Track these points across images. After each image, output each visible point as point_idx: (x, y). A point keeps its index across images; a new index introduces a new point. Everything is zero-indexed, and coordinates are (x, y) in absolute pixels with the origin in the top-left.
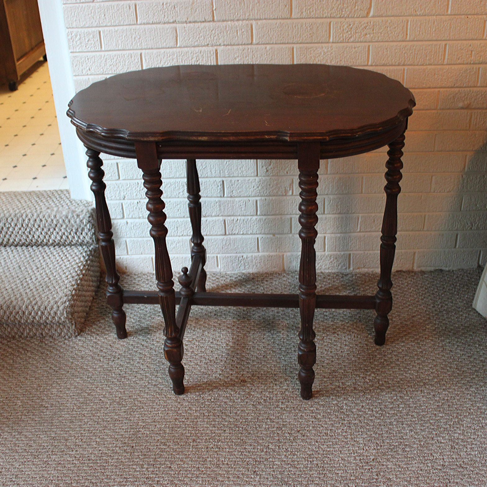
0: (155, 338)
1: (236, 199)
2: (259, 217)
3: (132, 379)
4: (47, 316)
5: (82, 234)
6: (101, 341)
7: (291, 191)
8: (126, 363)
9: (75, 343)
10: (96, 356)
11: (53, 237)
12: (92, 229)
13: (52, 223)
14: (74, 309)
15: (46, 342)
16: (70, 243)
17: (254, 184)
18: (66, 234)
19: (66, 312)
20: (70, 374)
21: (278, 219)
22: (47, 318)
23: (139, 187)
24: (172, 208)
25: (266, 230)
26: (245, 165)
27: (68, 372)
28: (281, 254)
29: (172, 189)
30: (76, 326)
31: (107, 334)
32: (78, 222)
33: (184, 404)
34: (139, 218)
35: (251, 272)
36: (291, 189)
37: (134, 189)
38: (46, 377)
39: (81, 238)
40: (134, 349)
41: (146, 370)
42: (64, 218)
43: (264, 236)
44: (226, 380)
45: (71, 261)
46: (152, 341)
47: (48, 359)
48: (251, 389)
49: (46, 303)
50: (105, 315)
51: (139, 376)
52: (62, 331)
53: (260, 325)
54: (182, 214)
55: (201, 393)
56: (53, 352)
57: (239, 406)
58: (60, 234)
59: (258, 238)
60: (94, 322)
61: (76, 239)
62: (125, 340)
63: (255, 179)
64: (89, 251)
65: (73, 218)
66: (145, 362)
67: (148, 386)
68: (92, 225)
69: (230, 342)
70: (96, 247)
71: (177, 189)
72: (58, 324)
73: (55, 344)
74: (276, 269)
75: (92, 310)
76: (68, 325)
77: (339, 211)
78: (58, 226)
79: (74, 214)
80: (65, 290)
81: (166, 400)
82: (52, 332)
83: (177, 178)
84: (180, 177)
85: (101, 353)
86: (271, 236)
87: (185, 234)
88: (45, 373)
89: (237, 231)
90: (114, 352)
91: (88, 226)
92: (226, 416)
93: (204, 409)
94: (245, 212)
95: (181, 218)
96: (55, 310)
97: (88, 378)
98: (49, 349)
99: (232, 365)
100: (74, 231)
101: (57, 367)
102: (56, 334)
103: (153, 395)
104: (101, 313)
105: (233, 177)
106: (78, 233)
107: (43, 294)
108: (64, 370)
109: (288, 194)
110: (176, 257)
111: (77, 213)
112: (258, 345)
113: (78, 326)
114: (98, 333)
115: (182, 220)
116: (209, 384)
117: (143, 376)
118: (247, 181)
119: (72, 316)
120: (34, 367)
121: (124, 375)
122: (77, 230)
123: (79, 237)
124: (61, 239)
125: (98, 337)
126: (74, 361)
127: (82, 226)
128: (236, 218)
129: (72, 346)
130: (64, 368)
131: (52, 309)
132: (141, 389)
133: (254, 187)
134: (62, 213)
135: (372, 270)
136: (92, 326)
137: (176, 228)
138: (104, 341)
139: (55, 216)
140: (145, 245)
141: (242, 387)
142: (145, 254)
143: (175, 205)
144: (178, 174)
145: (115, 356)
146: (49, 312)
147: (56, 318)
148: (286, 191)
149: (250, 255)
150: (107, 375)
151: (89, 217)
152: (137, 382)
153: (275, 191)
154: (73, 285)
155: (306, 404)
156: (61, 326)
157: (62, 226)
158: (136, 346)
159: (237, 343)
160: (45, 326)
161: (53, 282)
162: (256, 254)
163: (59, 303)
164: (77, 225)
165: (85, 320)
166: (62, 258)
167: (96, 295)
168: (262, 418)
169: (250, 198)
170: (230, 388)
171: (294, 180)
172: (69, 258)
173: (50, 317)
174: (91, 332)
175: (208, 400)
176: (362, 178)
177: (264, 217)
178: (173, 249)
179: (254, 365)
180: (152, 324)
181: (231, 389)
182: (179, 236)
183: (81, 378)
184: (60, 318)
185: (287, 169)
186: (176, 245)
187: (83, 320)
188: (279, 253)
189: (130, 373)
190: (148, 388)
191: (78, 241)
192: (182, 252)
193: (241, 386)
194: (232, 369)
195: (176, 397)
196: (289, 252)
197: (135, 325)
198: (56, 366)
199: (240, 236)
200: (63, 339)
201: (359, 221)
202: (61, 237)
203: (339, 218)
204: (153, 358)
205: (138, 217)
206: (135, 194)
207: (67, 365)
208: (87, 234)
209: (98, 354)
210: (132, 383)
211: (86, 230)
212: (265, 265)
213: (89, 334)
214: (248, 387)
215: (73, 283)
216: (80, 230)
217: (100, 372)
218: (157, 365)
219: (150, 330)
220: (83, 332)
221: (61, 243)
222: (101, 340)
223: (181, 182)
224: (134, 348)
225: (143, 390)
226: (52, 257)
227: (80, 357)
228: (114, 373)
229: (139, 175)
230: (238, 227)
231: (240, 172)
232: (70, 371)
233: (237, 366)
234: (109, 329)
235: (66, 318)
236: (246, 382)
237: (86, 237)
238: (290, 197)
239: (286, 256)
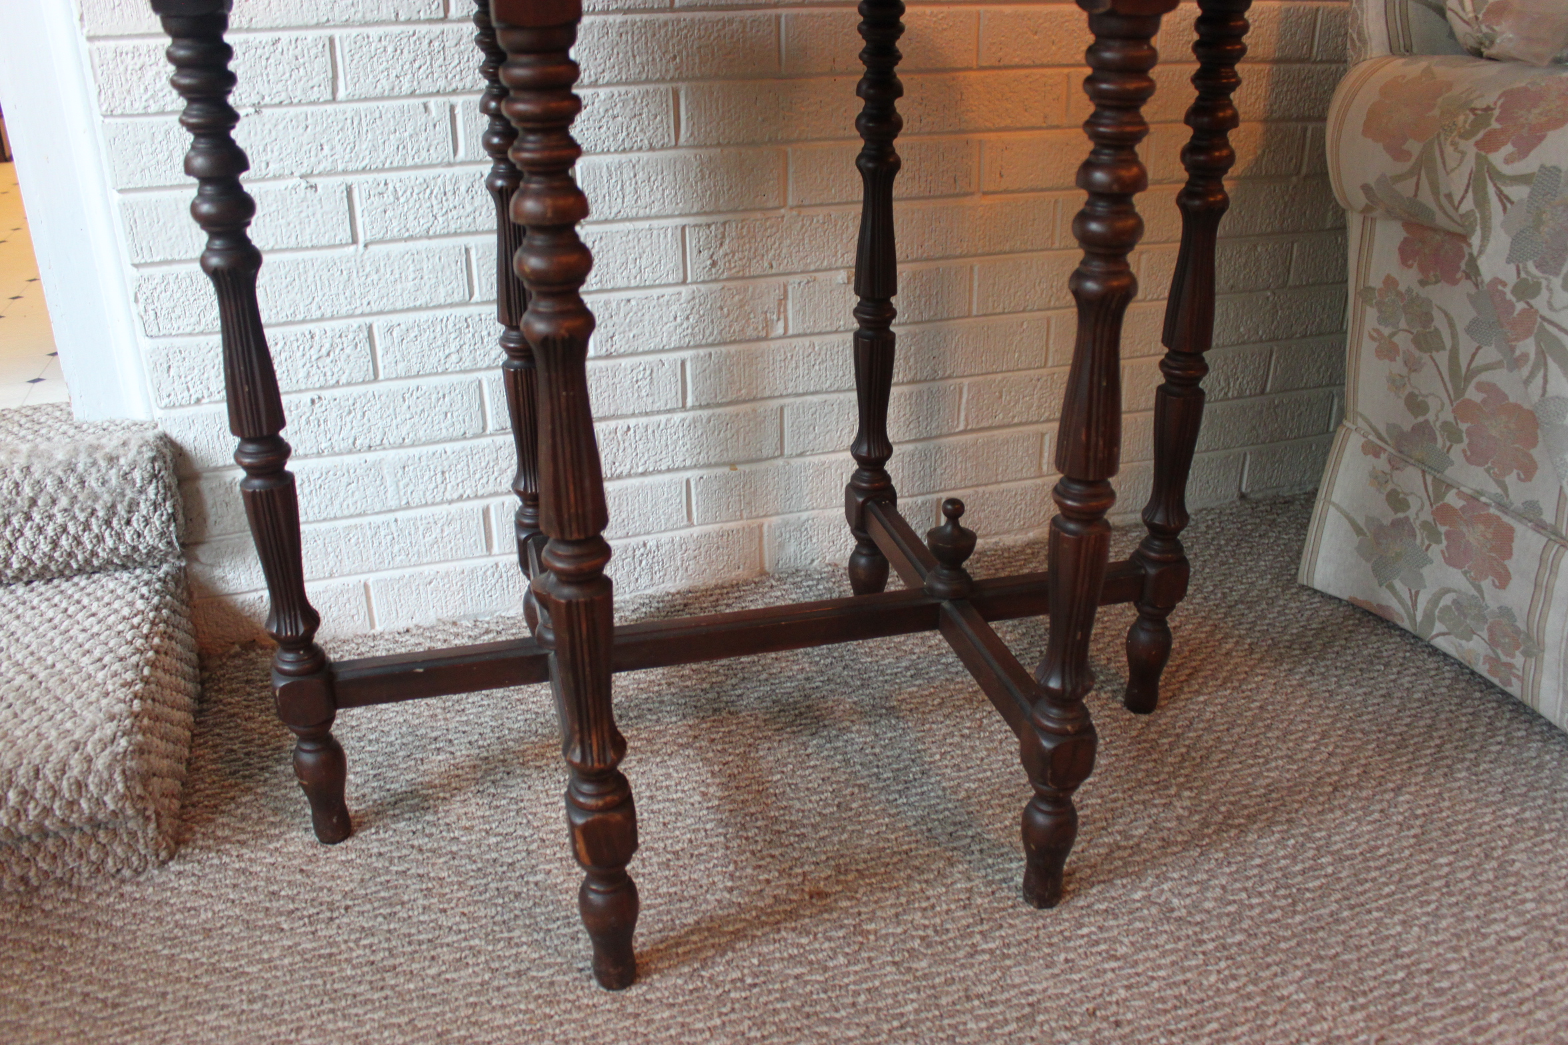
0: (453, 818)
1: (624, 362)
2: (690, 415)
3: (424, 969)
4: (47, 803)
5: (128, 522)
6: (262, 864)
7: (781, 324)
8: (380, 919)
9: (163, 887)
10: (261, 915)
11: (22, 547)
12: (165, 500)
13: (18, 494)
14: (148, 761)
15: (48, 906)
16: (88, 562)
17: (674, 308)
18: (71, 529)
19: (124, 772)
20: (174, 1002)
21: (746, 414)
22: (47, 811)
23: (316, 347)
24: (427, 407)
25: (712, 453)
26: (648, 249)
27: (164, 995)
28: (755, 523)
29: (425, 343)
30: (159, 826)
31: (278, 837)
32: (114, 482)
33: (658, 1017)
34: (319, 454)
35: (673, 590)
36: (782, 316)
37: (300, 354)
38: (72, 1035)
39: (128, 537)
40: (394, 868)
41: (463, 927)
42: (60, 473)
43: (704, 472)
44: (761, 904)
45: (101, 616)
46: (448, 831)
47: (70, 963)
48: (859, 914)
49: (37, 753)
50: (251, 776)
51: (446, 954)
52: (107, 854)
53: (774, 720)
54: (457, 426)
55: (696, 965)
56: (81, 936)
57: (852, 978)
58: (50, 530)
59: (688, 481)
60: (215, 806)
61: (110, 542)
62: (349, 842)
63: (680, 293)
64: (159, 579)
65: (94, 470)
66: (450, 901)
67: (496, 983)
68: (165, 487)
69: (708, 785)
70: (180, 568)
71: (439, 343)
72: (87, 829)
73: (86, 907)
74: (741, 573)
75: (198, 769)
76: (131, 825)
77: (913, 372)
78: (40, 503)
79: (99, 455)
80: (104, 702)
81: (585, 1019)
82: (65, 864)
83: (440, 306)
84: (449, 301)
85: (275, 904)
86: (727, 470)
87: (468, 492)
88: (68, 1021)
89: (628, 467)
90: (321, 889)
91: (151, 490)
92: (827, 1021)
93: (733, 1016)
94: (650, 400)
95: (456, 440)
96: (76, 772)
97: (250, 1002)
98: (66, 925)
99: (753, 853)
100: (101, 513)
101: (113, 988)
102: (84, 870)
103: (526, 1012)
104: (234, 773)
105: (613, 290)
106: (115, 523)
107: (17, 726)
108: (146, 992)
109: (773, 335)
110: (442, 572)
111: (107, 450)
112: (802, 777)
113: (166, 827)
114: (243, 837)
115: (458, 446)
116: (709, 929)
117: (462, 950)
118: (655, 302)
119: (145, 786)
120: (12, 1007)
121: (391, 962)
122: (112, 509)
123: (119, 537)
124: (54, 549)
125: (244, 851)
126: (177, 950)
127: (129, 494)
128: (622, 424)
129: (156, 899)
130: (141, 985)
131: (64, 773)
132: (472, 1000)
133: (675, 318)
134: (50, 458)
135: (993, 540)
136: (211, 820)
137: (439, 475)
138: (272, 860)
139: (28, 468)
140: (342, 543)
141: (826, 916)
142: (342, 575)
143: (434, 397)
144: (442, 291)
145: (332, 903)
146: (52, 787)
147: (84, 804)
148: (768, 325)
149: (665, 537)
150: (322, 975)
151: (153, 460)
152: (448, 976)
153: (736, 327)
154: (127, 684)
155: (1057, 921)
156: (102, 834)
157: (54, 502)
158: (395, 854)
159: (732, 784)
160: (37, 847)
161: (50, 684)
162: (685, 533)
163: (89, 747)
164: (111, 492)
165: (183, 807)
166: (66, 610)
167: (198, 723)
168: (950, 999)
169: (664, 357)
170: (788, 925)
171: (790, 289)
172: (94, 609)
173: (56, 805)
174: (216, 838)
175: (733, 981)
176: (972, 268)
177: (705, 413)
178: (432, 546)
179: (823, 838)
180: (427, 779)
181: (794, 929)
182: (450, 502)
183: (223, 1007)
184: (100, 803)
185: (770, 255)
186: (442, 531)
187: (176, 804)
188: (750, 521)
189: (409, 949)
190: (498, 989)
191: (115, 550)
192: (460, 552)
193: (821, 912)
194: (760, 867)
195: (614, 1001)
196: (777, 514)
197: (366, 791)
198: (106, 985)
199: (636, 482)
200: (113, 883)
201: (964, 400)
202: (55, 544)
203: (911, 394)
204: (472, 883)
205: (315, 450)
206: (302, 373)
207: (151, 974)
208: (147, 522)
209: (267, 909)
210: (429, 986)
211: (144, 508)
212: (711, 563)
213: (209, 848)
214: (845, 910)
215: (129, 676)
216: (121, 509)
217: (291, 972)
218: (496, 905)
219: (425, 798)
220: (187, 846)
221: (53, 567)
222: (261, 858)
223: (452, 319)
224: (391, 862)
225: (482, 999)
226: (29, 614)
227: (196, 932)
228: (348, 961)
229: (314, 306)
230: (629, 451)
231: (633, 271)
232: (169, 989)
233: (773, 852)
234: (278, 819)
235: (123, 797)
236: (827, 895)
237: (146, 532)
238: (779, 343)
239: (770, 526)
